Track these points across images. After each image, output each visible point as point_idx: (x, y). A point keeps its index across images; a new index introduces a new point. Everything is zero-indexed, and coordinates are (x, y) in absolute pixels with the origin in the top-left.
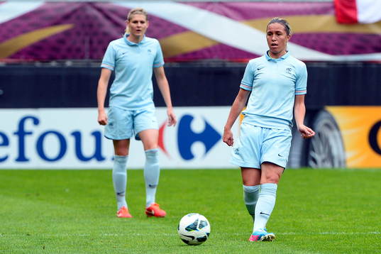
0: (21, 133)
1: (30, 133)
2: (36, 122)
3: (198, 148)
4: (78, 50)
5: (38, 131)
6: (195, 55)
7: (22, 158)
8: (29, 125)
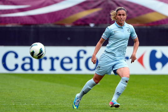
0: (78, 58)
1: (82, 58)
2: (85, 52)
3: (159, 65)
4: (104, 20)
5: (85, 57)
6: (158, 23)
7: (78, 69)
8: (82, 54)
